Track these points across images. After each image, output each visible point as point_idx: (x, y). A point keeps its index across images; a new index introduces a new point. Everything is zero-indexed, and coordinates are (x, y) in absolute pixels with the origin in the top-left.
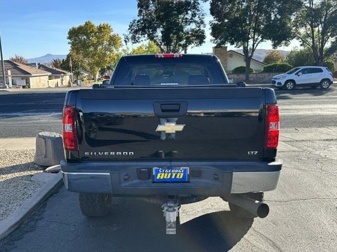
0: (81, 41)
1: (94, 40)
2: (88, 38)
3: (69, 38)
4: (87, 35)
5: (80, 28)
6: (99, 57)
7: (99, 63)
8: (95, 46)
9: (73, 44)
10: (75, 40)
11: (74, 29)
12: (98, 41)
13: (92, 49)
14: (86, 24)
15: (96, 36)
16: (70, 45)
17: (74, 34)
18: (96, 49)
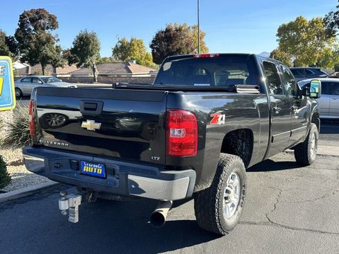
0: (289, 38)
1: (304, 35)
2: (298, 34)
3: (278, 35)
4: (297, 30)
5: (291, 24)
6: (308, 53)
7: (308, 60)
8: (305, 42)
9: (282, 41)
10: (285, 37)
11: (284, 26)
12: (308, 37)
13: (300, 45)
14: (298, 19)
15: (307, 32)
16: (278, 42)
17: (283, 31)
18: (305, 45)
